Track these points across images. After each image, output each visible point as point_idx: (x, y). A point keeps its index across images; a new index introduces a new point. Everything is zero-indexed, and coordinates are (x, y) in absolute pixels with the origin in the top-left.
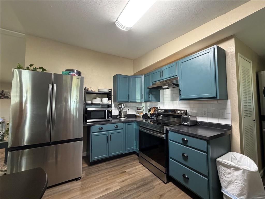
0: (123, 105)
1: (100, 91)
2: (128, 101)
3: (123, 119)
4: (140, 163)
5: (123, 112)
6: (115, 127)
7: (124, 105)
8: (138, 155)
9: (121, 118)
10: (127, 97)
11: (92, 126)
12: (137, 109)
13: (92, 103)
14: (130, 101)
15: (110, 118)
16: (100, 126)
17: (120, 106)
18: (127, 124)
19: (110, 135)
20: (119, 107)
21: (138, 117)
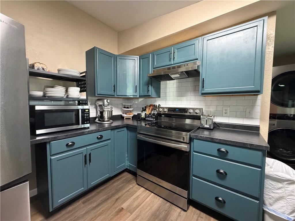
0: (105, 101)
1: (62, 72)
2: (114, 96)
3: (106, 124)
4: (138, 185)
5: (107, 112)
6: (98, 138)
7: (109, 101)
8: (134, 174)
9: (104, 121)
10: (113, 89)
11: (49, 142)
12: (125, 107)
13: (44, 96)
14: (117, 96)
15: (87, 123)
16: (69, 141)
17: (101, 103)
18: (116, 131)
19: (90, 153)
20: (98, 105)
21: (126, 118)
